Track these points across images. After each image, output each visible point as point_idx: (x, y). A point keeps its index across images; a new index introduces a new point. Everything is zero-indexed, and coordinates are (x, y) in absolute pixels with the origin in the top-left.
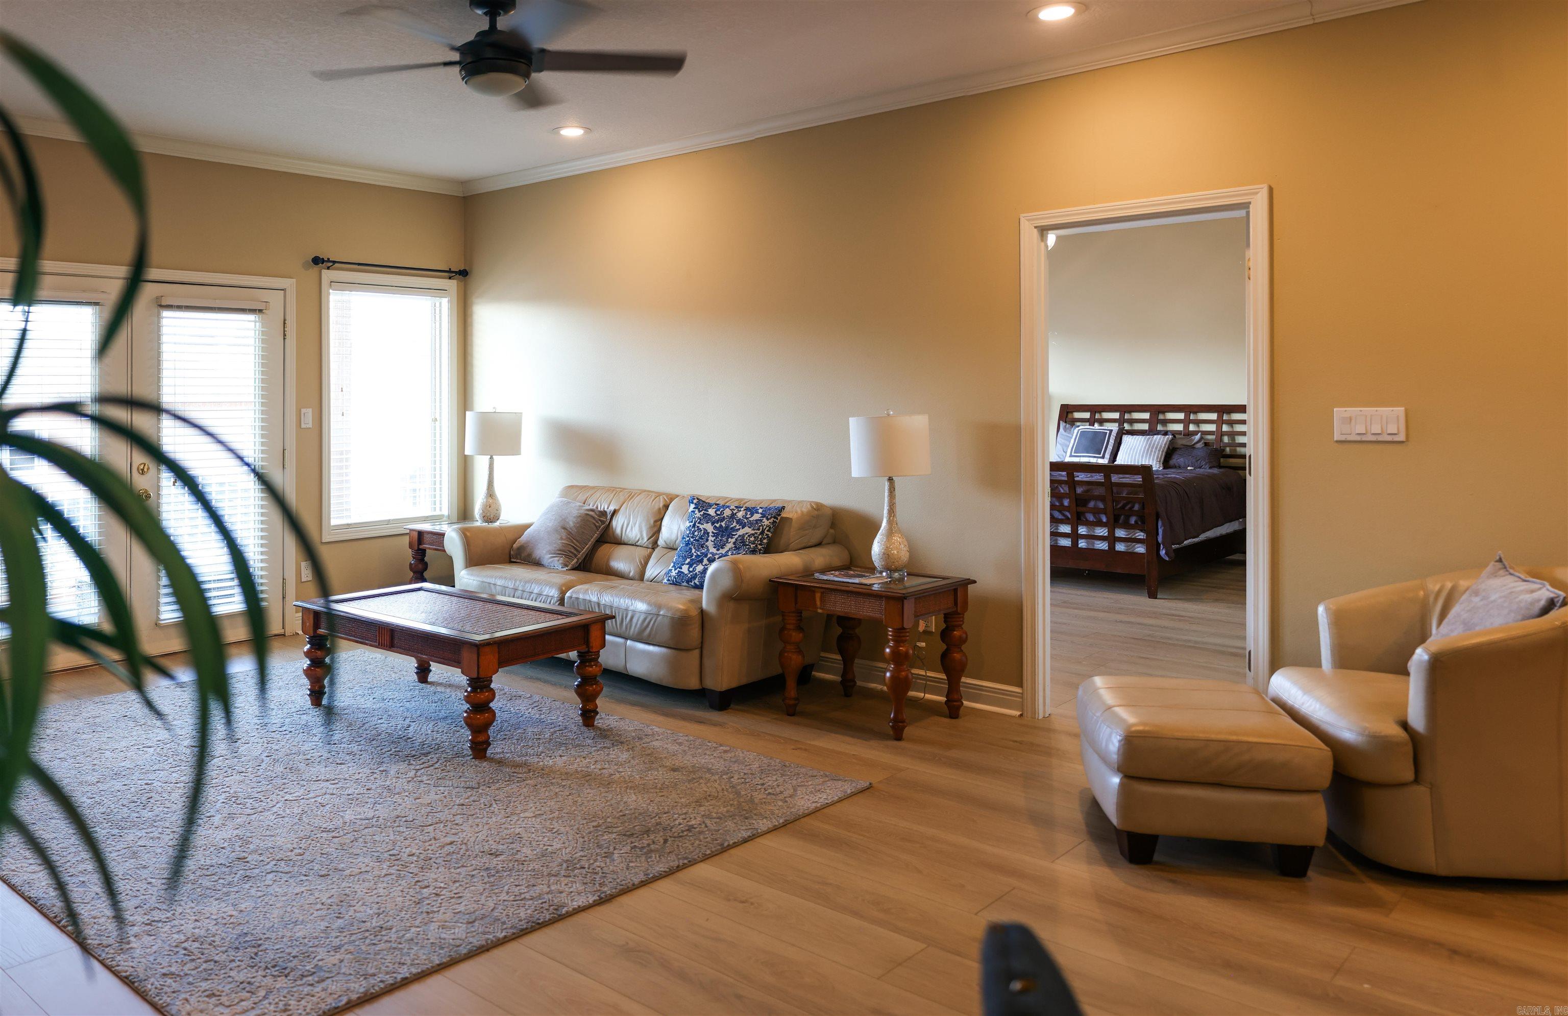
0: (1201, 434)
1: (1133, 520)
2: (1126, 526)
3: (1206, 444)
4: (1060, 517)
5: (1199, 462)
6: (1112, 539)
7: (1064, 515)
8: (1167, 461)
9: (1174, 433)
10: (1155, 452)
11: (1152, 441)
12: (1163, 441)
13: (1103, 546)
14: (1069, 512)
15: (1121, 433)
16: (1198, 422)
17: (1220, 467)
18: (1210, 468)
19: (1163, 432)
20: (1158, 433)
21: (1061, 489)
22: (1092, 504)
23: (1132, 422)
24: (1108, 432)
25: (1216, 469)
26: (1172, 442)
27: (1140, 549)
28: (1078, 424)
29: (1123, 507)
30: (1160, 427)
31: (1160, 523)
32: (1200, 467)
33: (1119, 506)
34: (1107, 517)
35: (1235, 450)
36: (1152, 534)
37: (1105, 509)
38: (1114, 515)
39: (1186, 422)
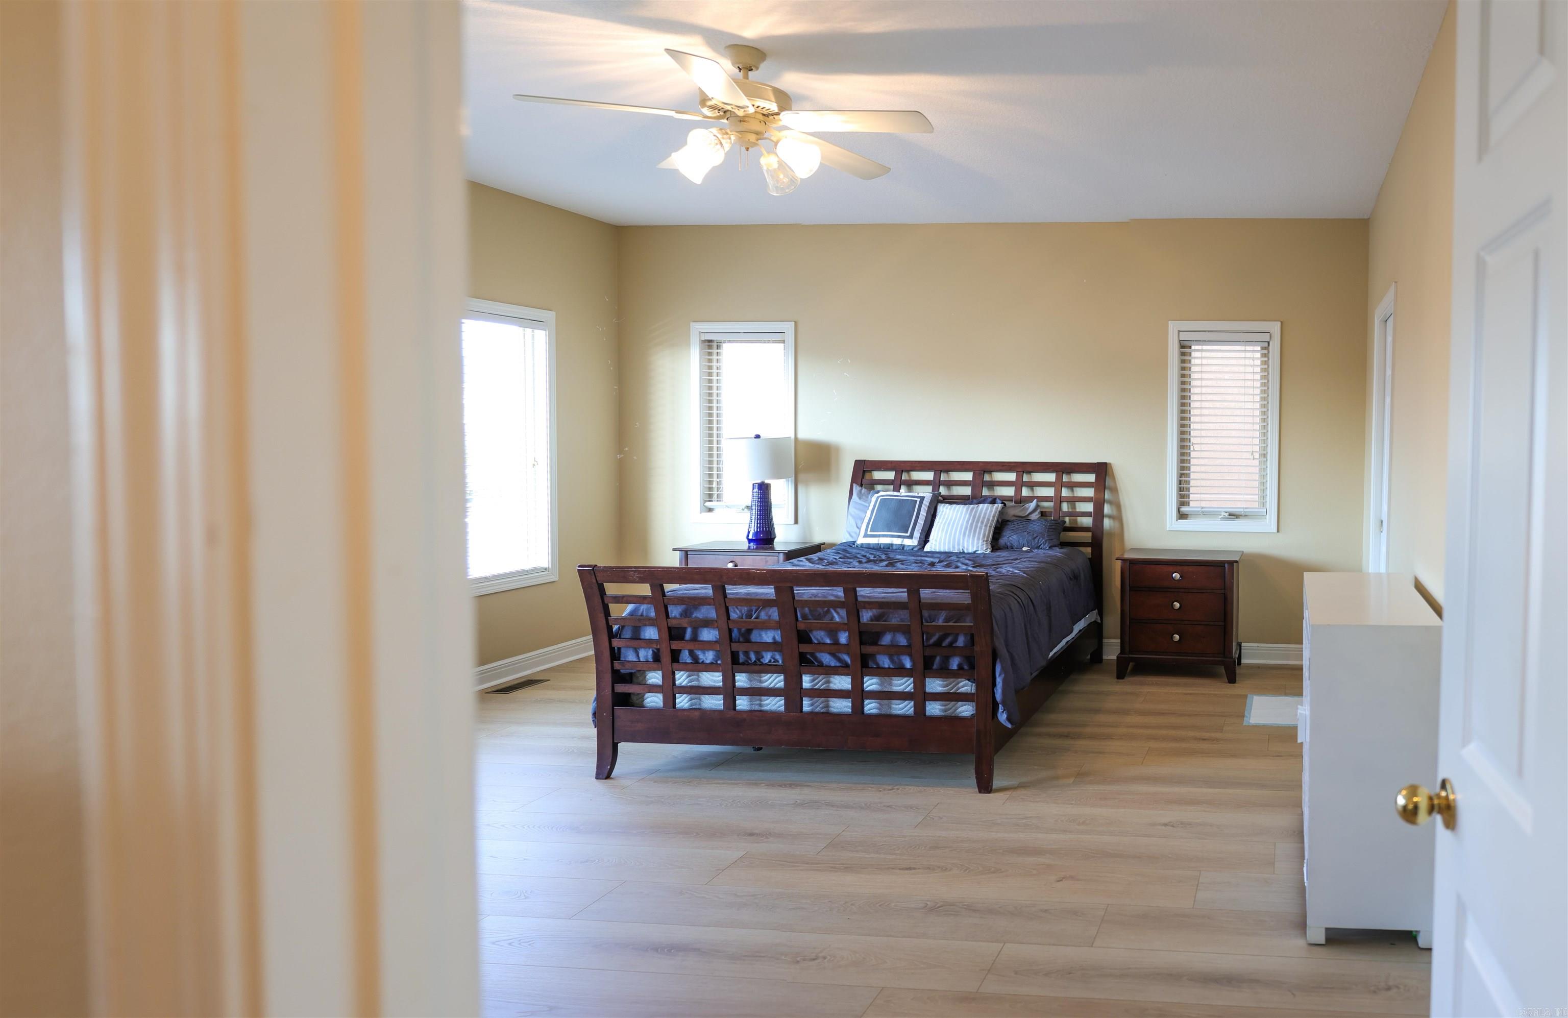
0: (1037, 501)
1: (954, 663)
2: (944, 672)
3: (1043, 514)
4: (833, 663)
5: (1036, 540)
6: (920, 697)
7: (839, 660)
8: (996, 541)
9: (1004, 500)
10: (981, 528)
11: (976, 512)
12: (991, 512)
13: (904, 708)
14: (848, 654)
15: (938, 500)
16: (1032, 485)
17: (1063, 544)
18: (1051, 547)
19: (990, 499)
20: (983, 500)
21: (835, 615)
22: (887, 639)
23: (950, 484)
24: (919, 500)
25: (1057, 549)
26: (1001, 513)
27: (966, 710)
28: (879, 487)
29: (938, 644)
30: (985, 492)
31: (998, 669)
32: (1038, 548)
33: (932, 641)
34: (912, 660)
35: (1076, 521)
36: (986, 685)
37: (909, 646)
38: (925, 657)
39: (1018, 485)
